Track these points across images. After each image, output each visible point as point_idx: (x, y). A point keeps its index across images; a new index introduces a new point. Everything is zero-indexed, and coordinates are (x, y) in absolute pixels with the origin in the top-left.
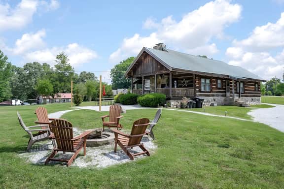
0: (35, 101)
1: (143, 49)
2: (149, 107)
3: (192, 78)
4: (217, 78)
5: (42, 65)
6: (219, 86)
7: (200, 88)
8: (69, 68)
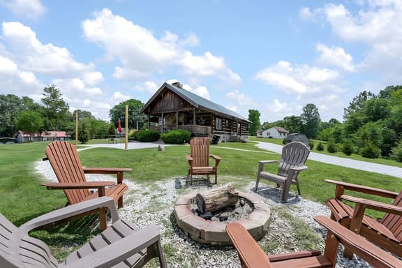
0: (11, 140)
1: (164, 85)
2: (174, 143)
3: (209, 117)
4: (226, 119)
5: (21, 98)
6: (227, 126)
7: (215, 126)
8: (62, 103)
